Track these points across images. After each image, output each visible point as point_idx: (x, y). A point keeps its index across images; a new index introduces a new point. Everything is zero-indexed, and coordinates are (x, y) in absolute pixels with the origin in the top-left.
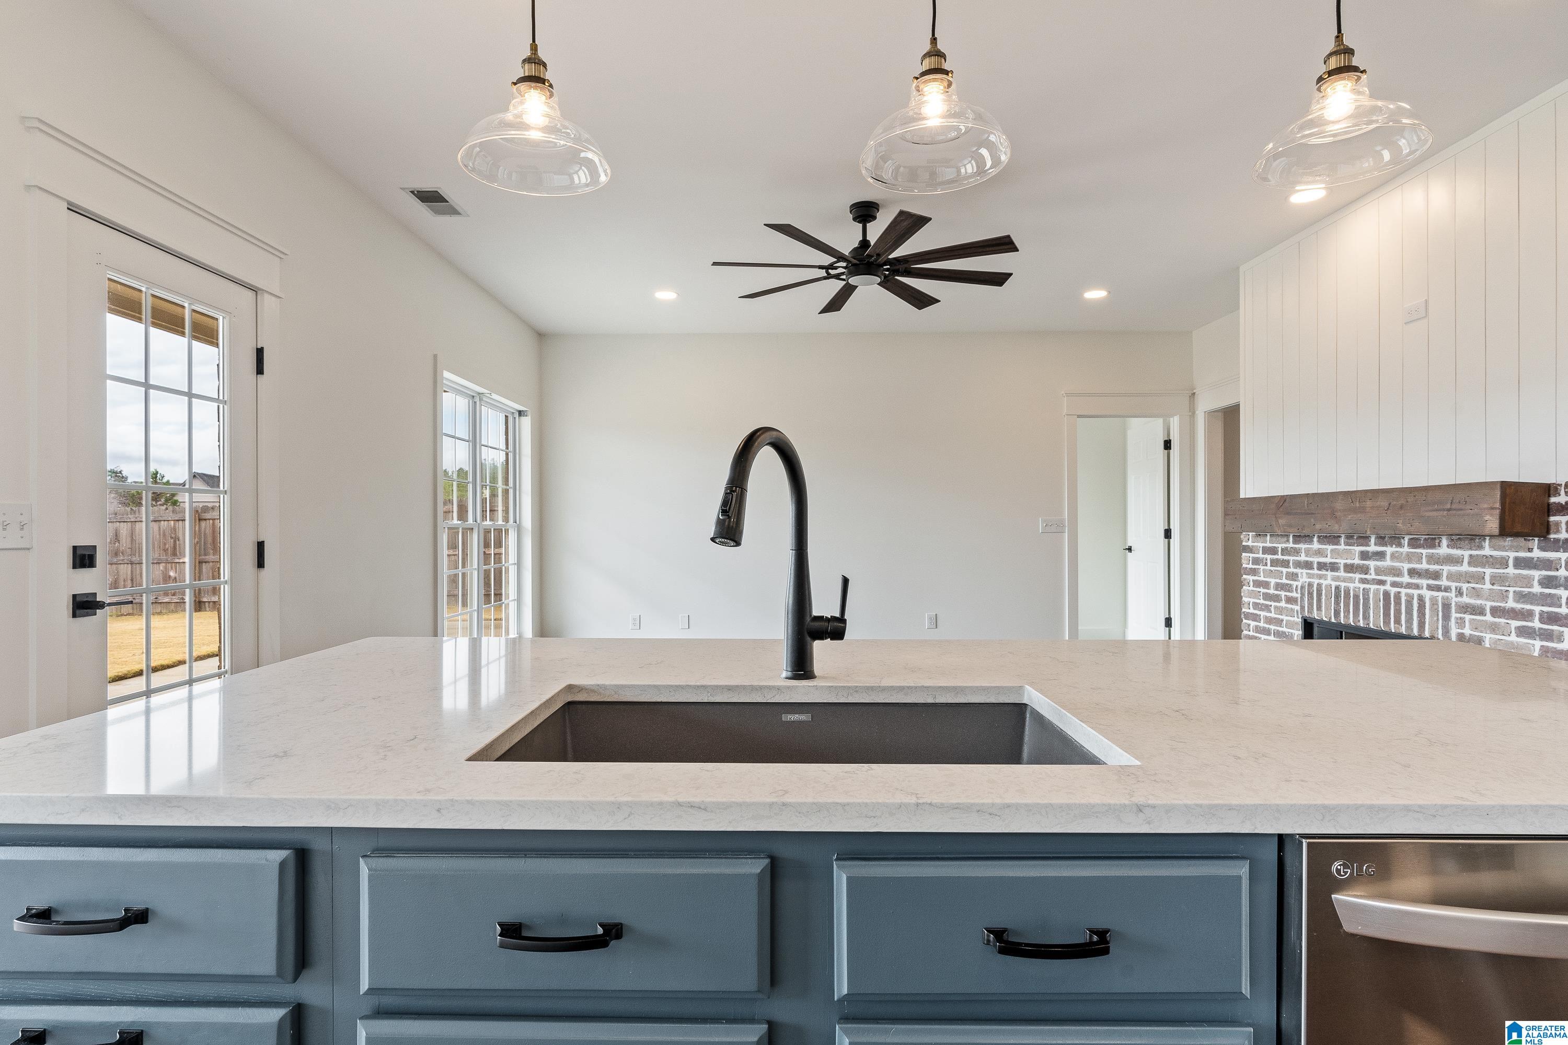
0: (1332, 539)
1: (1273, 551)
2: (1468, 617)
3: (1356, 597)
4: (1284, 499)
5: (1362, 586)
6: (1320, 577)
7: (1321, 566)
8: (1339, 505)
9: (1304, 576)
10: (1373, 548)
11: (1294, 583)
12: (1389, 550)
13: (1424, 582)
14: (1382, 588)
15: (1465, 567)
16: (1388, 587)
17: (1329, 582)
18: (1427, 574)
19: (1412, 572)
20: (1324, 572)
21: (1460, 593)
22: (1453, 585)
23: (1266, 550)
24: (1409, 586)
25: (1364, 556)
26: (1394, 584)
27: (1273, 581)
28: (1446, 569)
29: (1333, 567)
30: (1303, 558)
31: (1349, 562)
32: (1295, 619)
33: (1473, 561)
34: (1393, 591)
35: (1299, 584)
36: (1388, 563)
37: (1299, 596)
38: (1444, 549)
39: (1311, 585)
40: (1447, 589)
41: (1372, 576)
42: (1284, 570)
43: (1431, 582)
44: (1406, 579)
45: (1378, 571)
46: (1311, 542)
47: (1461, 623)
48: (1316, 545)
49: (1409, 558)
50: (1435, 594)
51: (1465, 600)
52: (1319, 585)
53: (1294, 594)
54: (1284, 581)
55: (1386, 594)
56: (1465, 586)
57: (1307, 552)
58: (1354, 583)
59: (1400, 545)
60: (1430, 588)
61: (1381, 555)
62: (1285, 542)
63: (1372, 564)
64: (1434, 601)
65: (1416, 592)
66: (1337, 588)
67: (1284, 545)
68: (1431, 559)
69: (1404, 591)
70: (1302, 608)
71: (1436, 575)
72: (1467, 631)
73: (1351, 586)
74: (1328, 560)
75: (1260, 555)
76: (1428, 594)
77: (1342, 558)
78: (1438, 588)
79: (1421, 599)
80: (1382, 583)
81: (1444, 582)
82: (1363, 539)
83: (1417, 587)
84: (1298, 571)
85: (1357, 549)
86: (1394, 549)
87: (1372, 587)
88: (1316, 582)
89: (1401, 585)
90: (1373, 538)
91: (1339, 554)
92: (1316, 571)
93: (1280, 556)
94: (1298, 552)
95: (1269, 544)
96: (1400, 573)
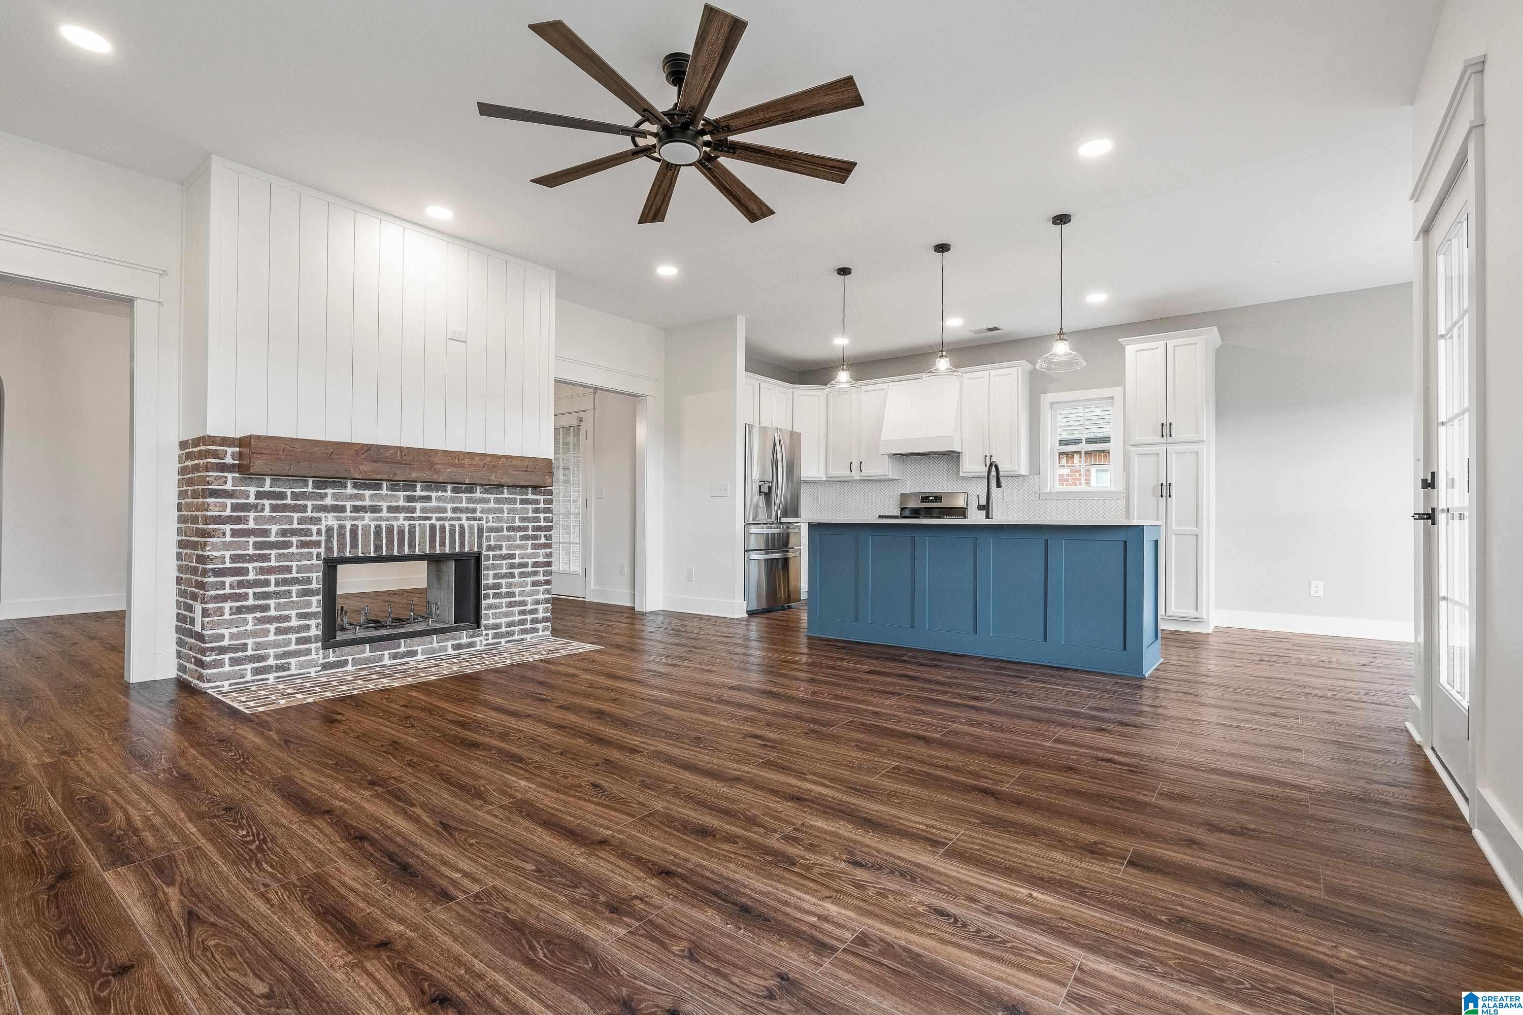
0: (375, 485)
1: (281, 496)
2: (492, 534)
3: (401, 532)
5: (407, 523)
6: (356, 519)
7: (356, 509)
9: (330, 520)
10: (419, 493)
11: (314, 528)
12: (434, 495)
13: (464, 516)
14: (428, 523)
15: (492, 505)
16: (433, 521)
17: (366, 522)
18: (467, 510)
19: (455, 510)
20: (362, 514)
21: (488, 521)
22: (484, 516)
23: (261, 495)
24: (452, 519)
25: (410, 499)
26: (438, 519)
27: (274, 528)
28: (479, 506)
29: (375, 509)
30: (328, 501)
31: (394, 504)
32: (315, 562)
33: (497, 501)
34: (438, 524)
35: (323, 527)
36: (434, 503)
37: (323, 538)
38: (478, 495)
39: (341, 527)
40: (481, 519)
41: (418, 514)
42: (296, 515)
43: (469, 515)
44: (449, 514)
45: (423, 510)
46: (344, 486)
47: (488, 539)
48: (350, 490)
49: (452, 500)
50: (472, 523)
51: (491, 524)
52: (354, 528)
53: (315, 538)
54: (295, 526)
55: (433, 527)
56: (490, 517)
57: (335, 497)
58: (400, 521)
59: (446, 491)
60: (468, 519)
61: (428, 498)
62: (301, 487)
63: (418, 505)
64: (471, 528)
65: (457, 523)
66: (378, 527)
67: (297, 490)
68: (469, 500)
69: (447, 523)
70: (329, 549)
71: (474, 511)
72: (492, 543)
73: (395, 524)
74: (367, 503)
75: (251, 500)
76: (466, 524)
77: (385, 501)
78: (475, 519)
79: (462, 527)
80: (429, 518)
81: (478, 515)
82: (410, 485)
83: (460, 519)
84: (322, 515)
85: (401, 494)
86: (439, 494)
87: (417, 523)
88: (348, 524)
89: (446, 519)
90: (419, 486)
91: (381, 498)
92: (348, 514)
93: (289, 501)
94: (323, 497)
95: (267, 488)
96: (445, 510)
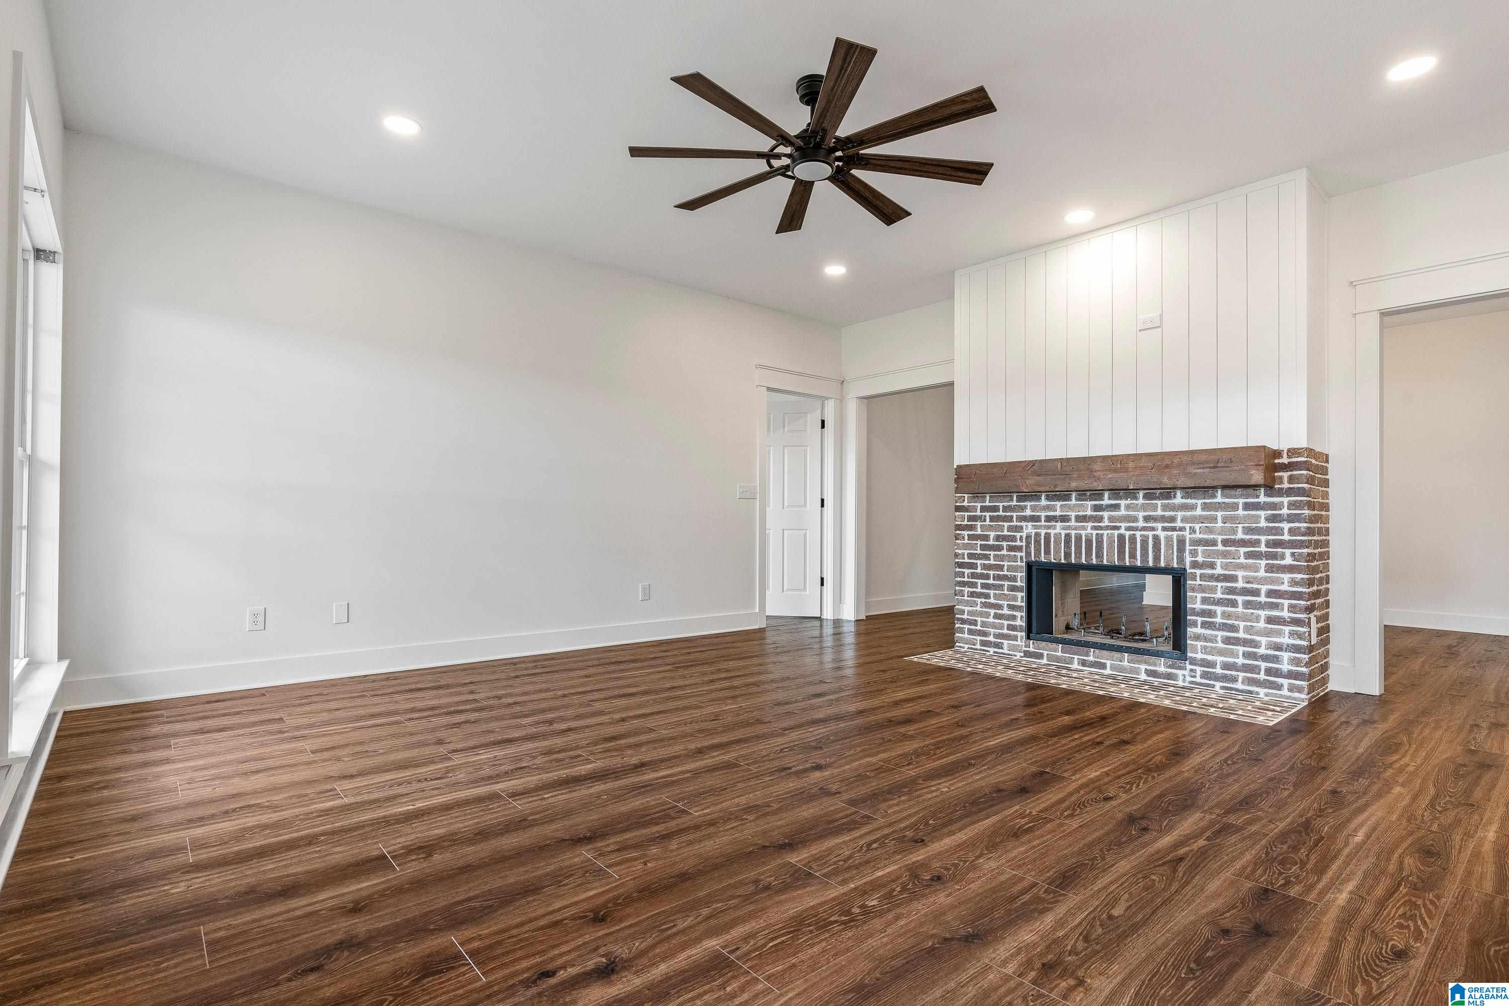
0: (1064, 496)
1: (995, 509)
2: (1200, 549)
3: (1089, 542)
4: (1033, 463)
5: (1095, 532)
6: (1049, 527)
7: (1049, 519)
8: (1097, 467)
9: (1029, 528)
10: (1106, 501)
11: (1018, 535)
12: (1123, 503)
13: (1159, 525)
14: (1116, 533)
15: (1199, 512)
16: (1122, 531)
17: (1058, 530)
18: (1163, 519)
19: (1147, 519)
20: (1053, 523)
21: (1193, 531)
22: (1187, 526)
23: (983, 509)
24: (1144, 529)
25: (1097, 508)
26: (1128, 529)
27: (992, 534)
28: (1180, 514)
29: (1064, 519)
30: (1028, 512)
31: (1081, 513)
32: (1019, 563)
33: (1205, 507)
34: (1128, 534)
35: (1024, 535)
36: (1123, 512)
37: (1024, 544)
38: (1179, 499)
39: (1037, 535)
40: (1182, 529)
41: (1106, 523)
42: (1006, 524)
43: (1166, 525)
44: (1141, 524)
45: (1111, 519)
46: (1039, 499)
47: (1194, 553)
48: (1044, 502)
49: (1144, 508)
50: (1170, 533)
51: (1198, 536)
52: (1047, 536)
53: (1018, 543)
54: (1006, 533)
55: (1121, 538)
56: (1197, 527)
57: (1033, 508)
58: (1088, 530)
59: (1136, 498)
60: (1164, 529)
61: (1116, 507)
62: (1008, 502)
63: (1106, 514)
64: (1169, 539)
65: (1150, 534)
66: (1068, 536)
67: (1006, 504)
68: (1165, 508)
69: (1138, 534)
70: (1028, 554)
71: (1172, 519)
72: (1200, 559)
73: (1083, 533)
74: (1058, 513)
75: (978, 513)
76: (1162, 535)
77: (1073, 511)
78: (1174, 529)
79: (1156, 539)
80: (1118, 528)
81: (1179, 524)
82: (1097, 494)
83: (1153, 529)
84: (1023, 524)
85: (1090, 503)
86: (1129, 501)
87: (1105, 532)
88: (1043, 532)
89: (1136, 529)
90: (1106, 494)
91: (1070, 508)
92: (1043, 523)
93: (1001, 513)
94: (1023, 509)
95: (987, 504)
96: (1135, 519)
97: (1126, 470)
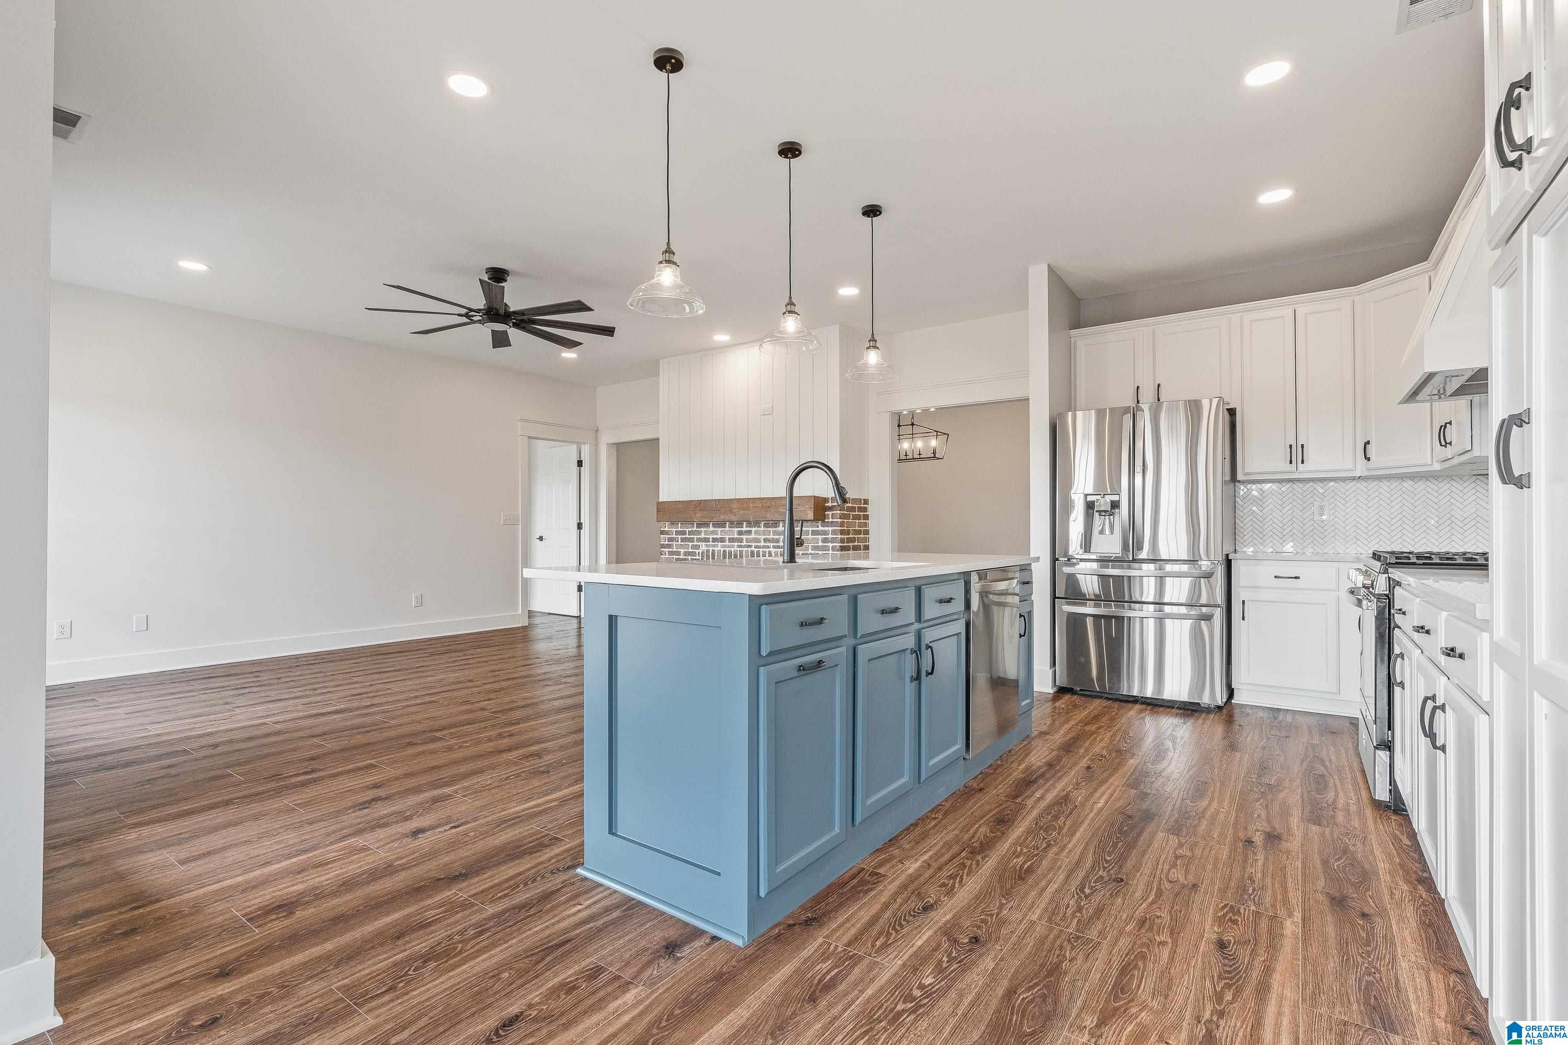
0: (722, 525)
1: (684, 533)
3: (736, 555)
4: (700, 502)
5: (739, 549)
6: (714, 546)
7: (714, 540)
8: (734, 506)
9: (703, 547)
10: (745, 529)
11: (697, 551)
12: (753, 529)
13: (771, 545)
14: (750, 549)
16: (753, 549)
17: (719, 549)
19: (765, 540)
20: (716, 543)
23: (677, 533)
24: (764, 547)
25: (740, 533)
26: (756, 547)
27: (682, 551)
28: (782, 537)
29: (722, 540)
30: (703, 536)
31: (731, 537)
34: (756, 550)
35: (701, 551)
36: (753, 536)
37: (700, 558)
38: (781, 528)
39: (708, 551)
40: (782, 547)
41: (744, 543)
42: (690, 544)
43: (775, 544)
44: (762, 544)
45: (747, 540)
46: (708, 526)
48: (711, 529)
49: (764, 533)
50: (776, 550)
52: (713, 551)
53: (697, 557)
54: (690, 550)
57: (706, 533)
59: (759, 527)
60: (774, 547)
61: (749, 532)
62: (691, 528)
63: (744, 537)
64: (776, 554)
66: (724, 551)
67: (690, 530)
68: (775, 533)
69: (761, 550)
73: (733, 549)
74: (719, 536)
75: (674, 536)
77: (727, 535)
79: (770, 553)
80: (750, 546)
82: (740, 524)
83: (768, 547)
84: (700, 544)
85: (736, 530)
86: (756, 529)
87: (744, 549)
88: (711, 549)
89: (759, 547)
90: (745, 524)
91: (725, 533)
92: (711, 543)
93: (687, 536)
94: (700, 533)
95: (679, 529)
96: (759, 541)
97: (748, 509)
